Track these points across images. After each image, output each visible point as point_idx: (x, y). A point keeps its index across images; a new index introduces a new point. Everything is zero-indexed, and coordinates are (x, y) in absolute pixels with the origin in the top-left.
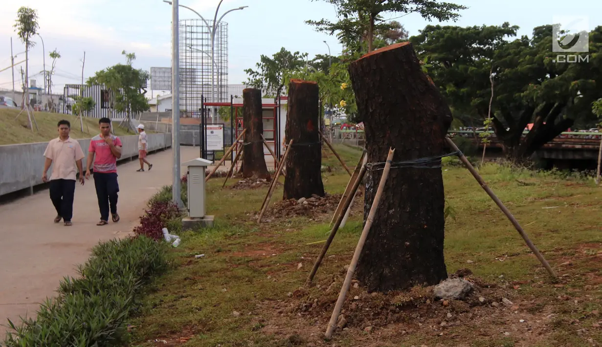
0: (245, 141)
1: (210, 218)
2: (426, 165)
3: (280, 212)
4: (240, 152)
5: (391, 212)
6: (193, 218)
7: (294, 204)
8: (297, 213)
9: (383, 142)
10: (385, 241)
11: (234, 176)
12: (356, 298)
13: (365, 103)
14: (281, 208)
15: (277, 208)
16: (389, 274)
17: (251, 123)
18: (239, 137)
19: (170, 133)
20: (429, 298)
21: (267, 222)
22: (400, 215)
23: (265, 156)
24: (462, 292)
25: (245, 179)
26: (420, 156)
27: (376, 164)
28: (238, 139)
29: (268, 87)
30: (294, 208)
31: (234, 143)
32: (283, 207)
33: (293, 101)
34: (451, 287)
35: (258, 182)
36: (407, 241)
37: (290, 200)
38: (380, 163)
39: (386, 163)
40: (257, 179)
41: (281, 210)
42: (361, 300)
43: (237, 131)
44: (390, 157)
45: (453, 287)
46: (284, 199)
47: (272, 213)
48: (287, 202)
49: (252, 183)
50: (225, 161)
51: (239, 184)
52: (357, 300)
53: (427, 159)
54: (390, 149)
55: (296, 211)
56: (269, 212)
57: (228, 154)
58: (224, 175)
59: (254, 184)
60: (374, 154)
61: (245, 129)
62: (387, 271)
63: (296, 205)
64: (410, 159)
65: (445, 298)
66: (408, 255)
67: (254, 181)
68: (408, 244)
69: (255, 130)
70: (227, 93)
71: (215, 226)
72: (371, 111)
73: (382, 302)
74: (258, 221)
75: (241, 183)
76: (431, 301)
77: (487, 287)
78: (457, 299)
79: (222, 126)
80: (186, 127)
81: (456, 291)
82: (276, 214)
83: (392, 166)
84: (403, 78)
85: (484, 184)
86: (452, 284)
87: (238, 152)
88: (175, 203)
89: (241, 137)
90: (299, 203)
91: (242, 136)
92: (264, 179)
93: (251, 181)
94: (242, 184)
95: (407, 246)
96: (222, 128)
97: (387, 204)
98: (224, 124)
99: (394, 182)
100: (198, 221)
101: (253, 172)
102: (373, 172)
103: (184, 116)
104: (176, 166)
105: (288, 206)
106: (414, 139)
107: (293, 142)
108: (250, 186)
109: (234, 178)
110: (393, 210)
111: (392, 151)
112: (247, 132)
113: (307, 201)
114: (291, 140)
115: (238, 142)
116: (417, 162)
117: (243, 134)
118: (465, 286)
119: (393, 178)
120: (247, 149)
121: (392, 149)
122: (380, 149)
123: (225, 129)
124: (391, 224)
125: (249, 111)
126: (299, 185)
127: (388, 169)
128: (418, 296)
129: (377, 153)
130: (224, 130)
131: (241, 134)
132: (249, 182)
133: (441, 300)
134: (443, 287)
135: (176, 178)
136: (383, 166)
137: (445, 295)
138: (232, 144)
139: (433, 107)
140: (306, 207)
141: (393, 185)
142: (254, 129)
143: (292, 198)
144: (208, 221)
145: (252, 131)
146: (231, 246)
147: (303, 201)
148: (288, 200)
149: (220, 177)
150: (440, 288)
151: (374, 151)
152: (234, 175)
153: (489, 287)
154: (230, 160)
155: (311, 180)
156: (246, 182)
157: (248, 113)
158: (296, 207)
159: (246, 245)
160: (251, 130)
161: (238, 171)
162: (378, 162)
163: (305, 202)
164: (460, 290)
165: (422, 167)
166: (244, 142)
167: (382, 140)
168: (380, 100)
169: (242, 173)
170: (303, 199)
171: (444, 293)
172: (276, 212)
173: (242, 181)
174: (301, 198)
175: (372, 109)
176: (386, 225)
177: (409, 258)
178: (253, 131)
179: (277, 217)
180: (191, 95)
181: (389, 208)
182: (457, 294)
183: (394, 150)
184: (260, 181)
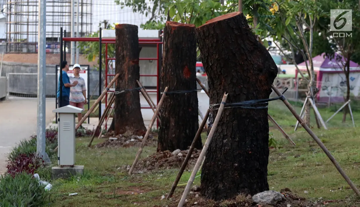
0: (118, 89)
1: (80, 167)
2: (252, 106)
3: (152, 164)
4: (111, 103)
5: (225, 141)
6: (62, 166)
7: (168, 156)
8: (170, 165)
9: (220, 89)
10: (220, 163)
11: (103, 136)
12: (196, 203)
13: (206, 58)
14: (154, 160)
15: (151, 160)
16: (222, 188)
17: (125, 67)
18: (109, 84)
19: (3, 77)
20: (248, 202)
21: (139, 173)
22: (231, 144)
23: (142, 111)
24: (274, 200)
25: (117, 136)
26: (247, 99)
27: (215, 105)
28: (108, 86)
29: (154, 9)
30: (167, 160)
31: (104, 91)
32: (156, 159)
33: (169, 45)
34: (265, 196)
35: (132, 140)
36: (236, 163)
37: (164, 152)
38: (218, 104)
39: (221, 104)
40: (131, 135)
41: (155, 162)
42: (199, 204)
43: (107, 76)
44: (224, 99)
45: (267, 196)
46: (158, 151)
47: (145, 166)
48: (161, 154)
49: (125, 141)
50: (90, 119)
51: (110, 141)
52: (196, 204)
53: (253, 102)
54: (225, 94)
55: (169, 162)
56: (141, 164)
57: (95, 107)
58: (89, 133)
59: (128, 142)
60: (214, 97)
61: (118, 75)
62: (221, 186)
63: (170, 156)
64: (240, 101)
65: (260, 203)
66: (236, 173)
67: (127, 138)
68: (237, 165)
69: (130, 76)
70: (91, 14)
71: (85, 175)
72: (210, 64)
73: (213, 205)
74: (129, 173)
75: (112, 140)
76: (249, 205)
77: (297, 199)
78: (269, 204)
79: (86, 68)
80: (28, 69)
81: (269, 198)
82: (149, 166)
83: (225, 106)
84: (233, 41)
85: (302, 122)
86: (267, 194)
87: (108, 104)
88: (40, 156)
89: (112, 85)
90: (173, 155)
91: (113, 82)
92: (139, 135)
93: (123, 138)
94: (113, 142)
95: (236, 167)
96: (87, 72)
97: (222, 135)
98: (88, 66)
99: (228, 119)
100: (68, 169)
101: (127, 127)
102: (214, 111)
103: (25, 50)
104: (41, 115)
105: (161, 158)
106: (242, 86)
107: (169, 90)
108: (122, 144)
109: (103, 138)
110: (227, 140)
111: (226, 95)
112: (120, 78)
113: (182, 153)
114: (166, 88)
115: (108, 90)
116: (246, 103)
117: (115, 81)
118: (276, 195)
119: (227, 116)
120: (119, 99)
121: (226, 94)
122: (217, 94)
123: (90, 72)
124: (224, 150)
125: (123, 51)
126: (174, 136)
127: (222, 108)
128: (239, 201)
129: (216, 97)
130: (89, 74)
131: (112, 81)
132: (121, 140)
133: (257, 204)
134: (260, 196)
135: (41, 129)
136: (219, 106)
137: (260, 201)
138: (100, 93)
139: (260, 61)
140: (181, 159)
141: (227, 120)
142: (128, 74)
143: (166, 150)
144: (78, 170)
145: (126, 78)
146: (101, 189)
147: (178, 152)
148: (162, 152)
149: (83, 136)
150: (257, 196)
151: (214, 95)
152: (103, 134)
153: (299, 199)
154: (96, 116)
155: (187, 131)
156: (118, 139)
157: (122, 54)
158: (170, 159)
159: (117, 188)
160: (124, 75)
161: (107, 129)
162: (217, 103)
163: (180, 154)
164: (272, 198)
165: (248, 107)
166: (116, 90)
167: (219, 87)
168: (217, 57)
169: (113, 132)
170: (178, 150)
171: (259, 199)
172: (149, 165)
173: (113, 138)
174: (176, 150)
175: (211, 63)
176: (221, 151)
177: (237, 175)
178: (127, 76)
179: (150, 169)
180: (35, 17)
181: (223, 139)
182: (269, 201)
183: (227, 94)
184: (135, 138)
